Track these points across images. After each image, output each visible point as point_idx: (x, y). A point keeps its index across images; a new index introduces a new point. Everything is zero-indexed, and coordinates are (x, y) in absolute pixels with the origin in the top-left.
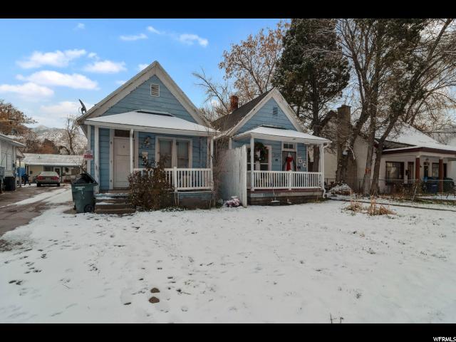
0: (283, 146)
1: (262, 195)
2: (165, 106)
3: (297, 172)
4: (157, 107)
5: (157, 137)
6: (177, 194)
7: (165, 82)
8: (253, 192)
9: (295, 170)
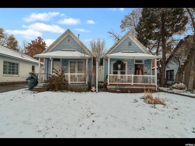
0: (134, 61)
1: (114, 87)
2: (73, 47)
3: (144, 76)
4: (70, 48)
5: (69, 61)
6: (69, 85)
7: (73, 37)
8: (108, 85)
9: (143, 74)
